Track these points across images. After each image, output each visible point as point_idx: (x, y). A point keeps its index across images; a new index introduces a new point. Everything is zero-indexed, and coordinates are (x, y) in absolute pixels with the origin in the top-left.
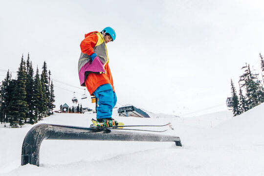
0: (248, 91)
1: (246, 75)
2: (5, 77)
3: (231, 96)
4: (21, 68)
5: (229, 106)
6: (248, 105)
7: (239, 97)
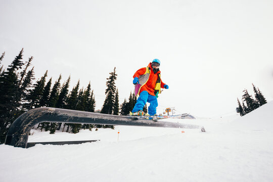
0: (247, 103)
1: (245, 95)
2: (124, 101)
3: (238, 107)
4: (131, 96)
5: (238, 112)
6: (248, 111)
7: (242, 107)
